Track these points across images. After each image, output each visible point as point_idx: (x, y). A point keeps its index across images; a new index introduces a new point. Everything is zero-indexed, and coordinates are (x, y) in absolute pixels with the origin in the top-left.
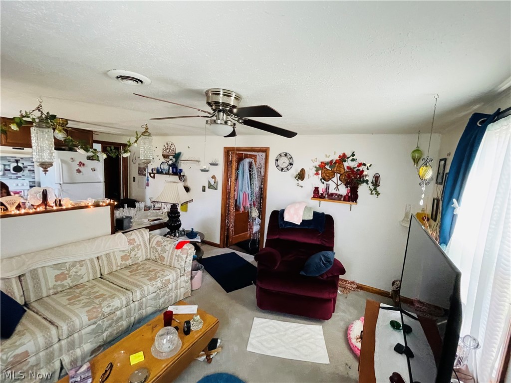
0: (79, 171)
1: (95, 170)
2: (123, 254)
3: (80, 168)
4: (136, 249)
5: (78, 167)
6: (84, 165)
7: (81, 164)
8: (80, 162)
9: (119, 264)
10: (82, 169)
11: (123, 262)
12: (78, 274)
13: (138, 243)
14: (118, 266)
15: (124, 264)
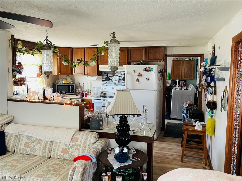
0: (138, 80)
1: (149, 80)
2: (65, 147)
3: (138, 78)
4: (75, 148)
5: (137, 77)
6: (141, 75)
7: (140, 75)
8: (139, 74)
9: (59, 154)
10: (140, 78)
11: (62, 154)
12: (35, 148)
13: (79, 143)
14: (58, 155)
15: (62, 156)
